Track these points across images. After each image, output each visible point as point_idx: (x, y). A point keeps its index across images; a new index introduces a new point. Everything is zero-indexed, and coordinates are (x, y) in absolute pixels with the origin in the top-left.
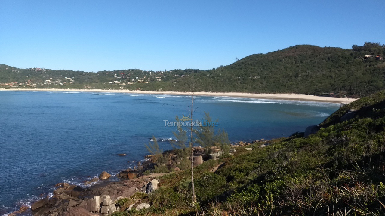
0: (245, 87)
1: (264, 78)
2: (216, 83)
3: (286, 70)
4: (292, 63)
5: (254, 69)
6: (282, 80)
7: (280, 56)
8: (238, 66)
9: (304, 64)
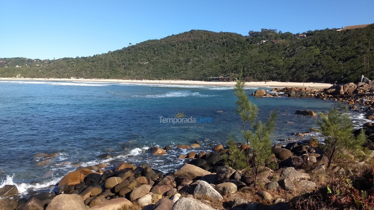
0: (127, 73)
1: (153, 63)
3: (178, 56)
4: (186, 48)
5: (144, 54)
6: (171, 65)
7: (173, 40)
8: (127, 50)
9: (198, 50)
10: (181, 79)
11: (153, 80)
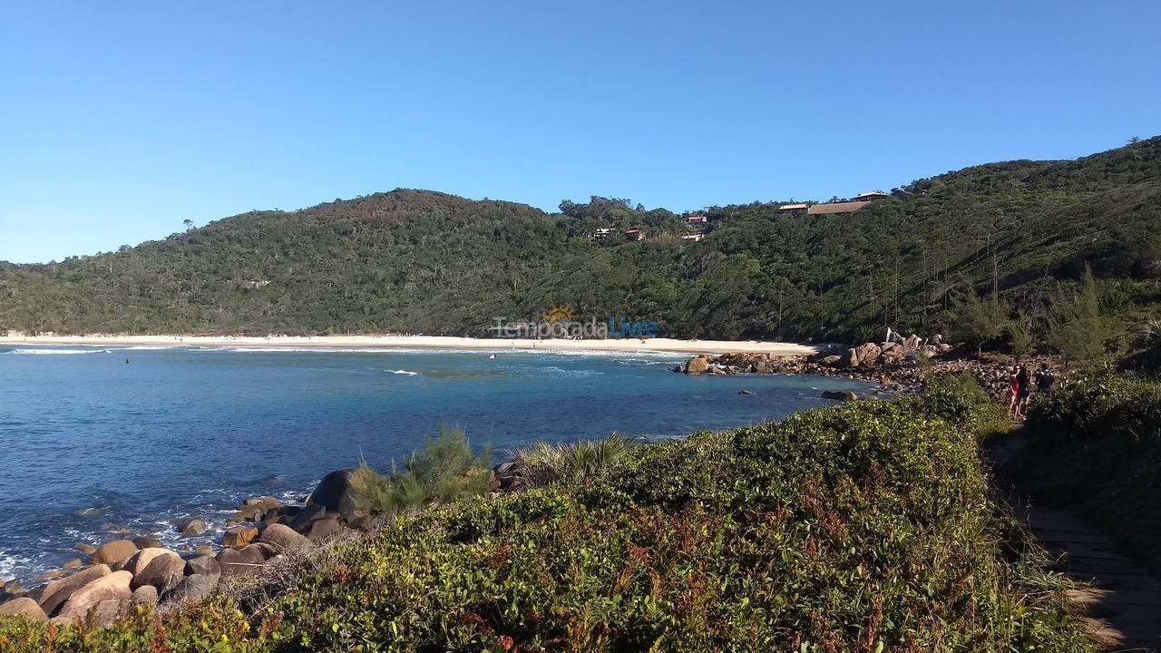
0: (205, 315)
1: (287, 285)
3: (365, 262)
5: (248, 255)
6: (351, 292)
7: (342, 217)
8: (186, 243)
9: (423, 247)
10: (393, 332)
11: (303, 335)
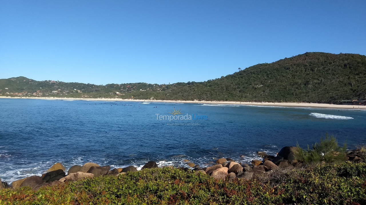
0: (244, 96)
1: (268, 86)
2: (212, 91)
3: (294, 78)
4: (302, 71)
5: (256, 78)
6: (289, 88)
7: (287, 63)
9: (315, 72)
10: (304, 102)
